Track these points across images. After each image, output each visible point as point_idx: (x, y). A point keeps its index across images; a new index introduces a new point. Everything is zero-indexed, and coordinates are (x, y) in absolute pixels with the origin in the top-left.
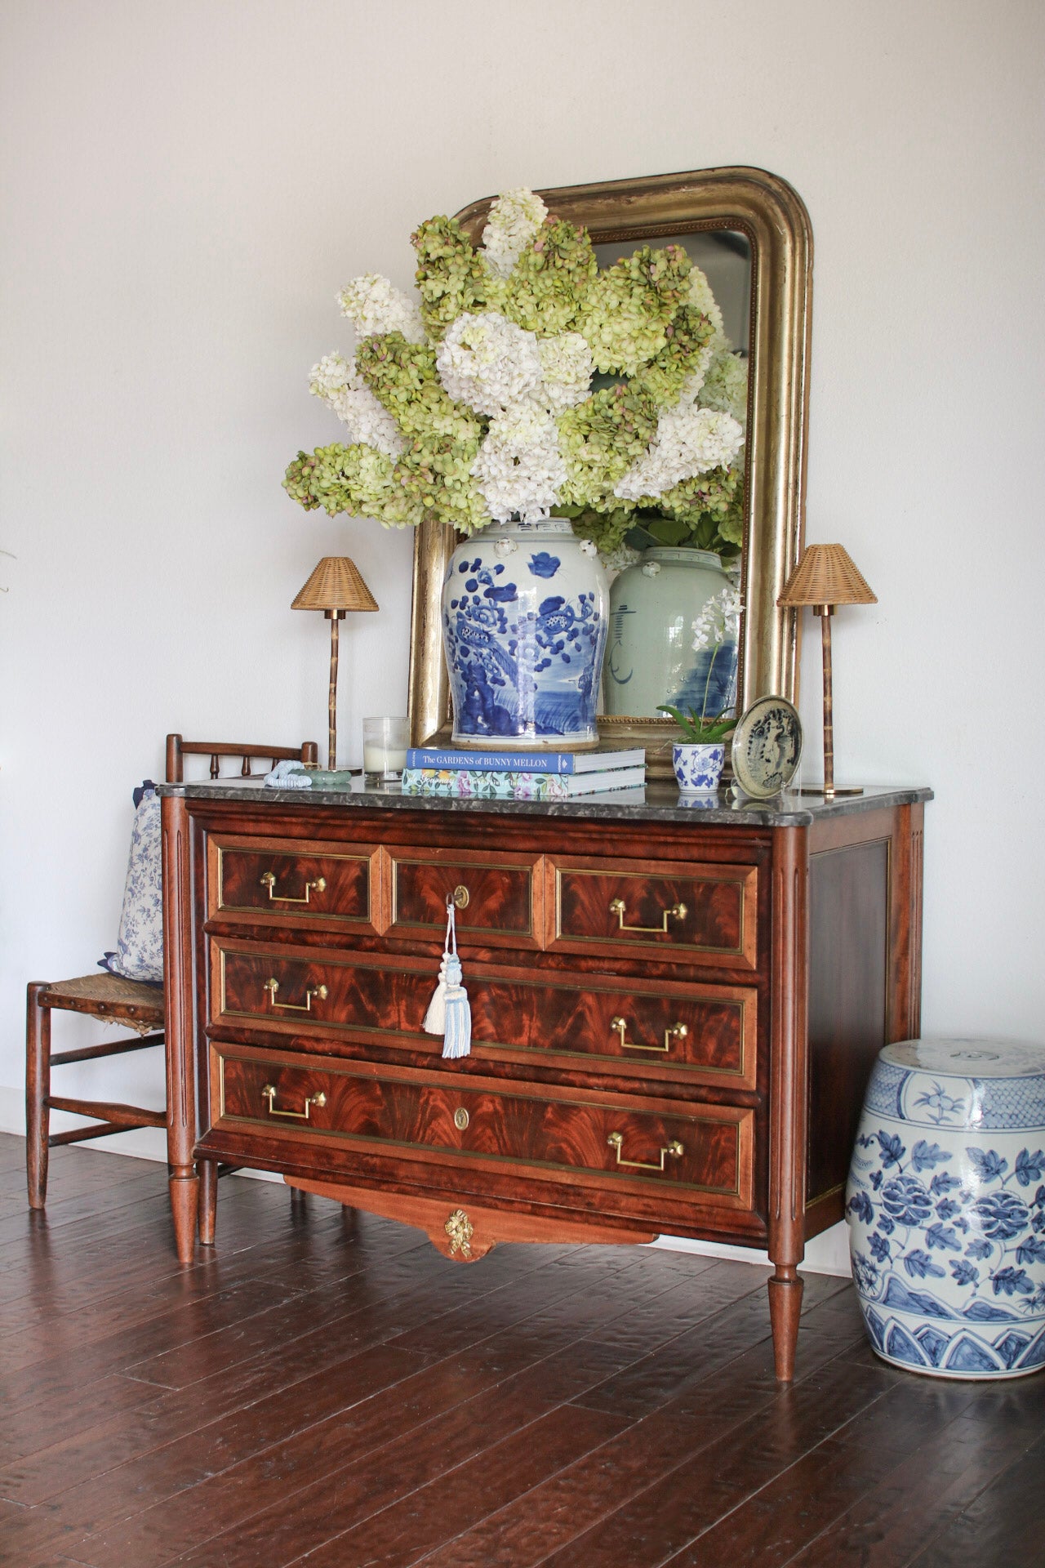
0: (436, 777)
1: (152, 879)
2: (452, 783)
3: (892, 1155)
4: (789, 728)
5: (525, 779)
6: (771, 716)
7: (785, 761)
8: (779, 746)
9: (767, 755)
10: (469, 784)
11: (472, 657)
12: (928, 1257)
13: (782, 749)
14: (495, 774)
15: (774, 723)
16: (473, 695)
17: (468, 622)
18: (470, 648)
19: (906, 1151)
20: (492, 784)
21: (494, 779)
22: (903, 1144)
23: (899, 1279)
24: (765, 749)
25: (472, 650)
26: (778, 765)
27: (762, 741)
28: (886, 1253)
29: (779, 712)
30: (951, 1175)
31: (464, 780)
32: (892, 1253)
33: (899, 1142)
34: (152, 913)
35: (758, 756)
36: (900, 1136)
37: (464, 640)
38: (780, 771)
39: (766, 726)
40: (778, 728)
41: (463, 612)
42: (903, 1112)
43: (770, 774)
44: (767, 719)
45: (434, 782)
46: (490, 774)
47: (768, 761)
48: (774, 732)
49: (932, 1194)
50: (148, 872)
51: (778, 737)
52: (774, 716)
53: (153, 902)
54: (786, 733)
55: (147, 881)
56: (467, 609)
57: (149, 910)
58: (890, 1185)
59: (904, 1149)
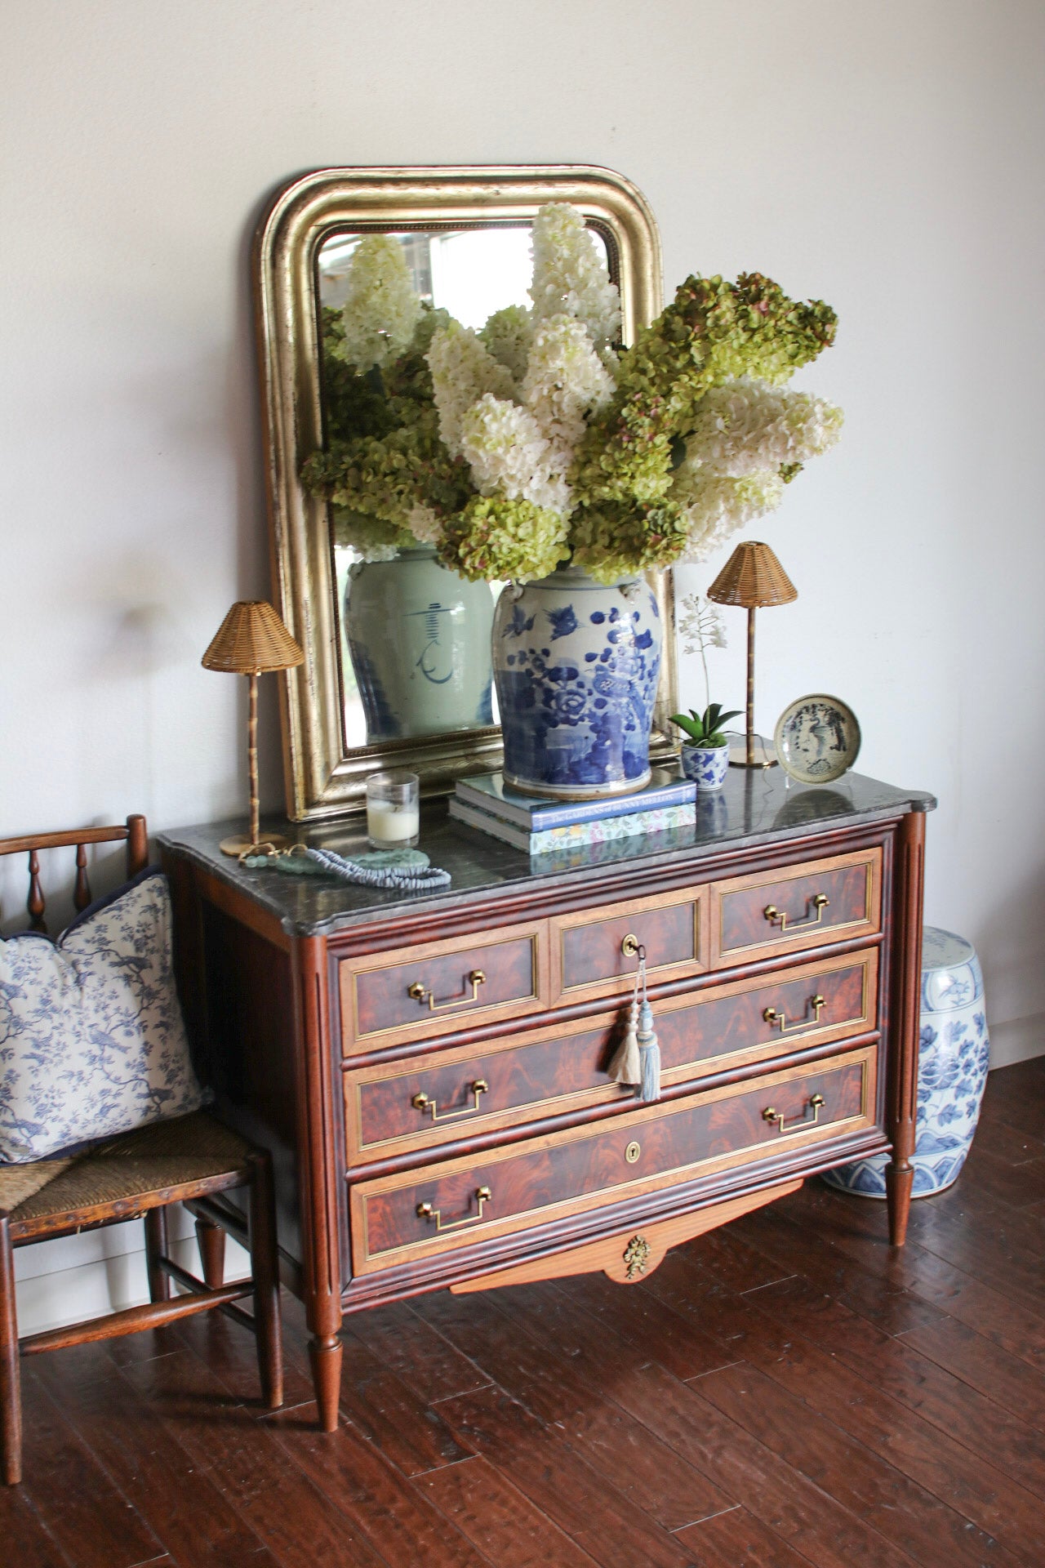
0: (567, 834)
1: (78, 1034)
2: (584, 837)
3: (927, 1042)
4: (826, 719)
5: (656, 817)
6: (804, 711)
7: (826, 748)
8: (816, 736)
9: (803, 746)
10: (601, 834)
11: (609, 708)
12: (955, 1107)
13: (821, 740)
14: (627, 818)
15: (806, 717)
16: (603, 744)
17: (611, 674)
18: (607, 699)
19: (939, 1035)
20: (625, 828)
21: (626, 823)
22: (935, 1031)
23: (930, 1132)
24: (799, 740)
25: (611, 701)
26: (819, 752)
27: (795, 734)
28: (922, 1117)
29: (814, 706)
30: (969, 1040)
31: (596, 830)
32: (927, 1116)
33: (932, 1030)
34: (86, 1075)
35: (794, 747)
36: (931, 1025)
37: (603, 692)
38: (822, 757)
39: (798, 720)
40: (811, 720)
41: (605, 665)
42: (931, 1006)
43: (812, 761)
44: (800, 713)
45: (565, 839)
46: (621, 819)
47: (806, 750)
48: (807, 725)
49: (960, 1059)
50: (68, 1026)
51: (813, 729)
52: (807, 711)
53: (87, 1060)
54: (822, 724)
55: (69, 1038)
56: (610, 661)
57: (81, 1073)
58: (927, 1065)
59: (936, 1034)
